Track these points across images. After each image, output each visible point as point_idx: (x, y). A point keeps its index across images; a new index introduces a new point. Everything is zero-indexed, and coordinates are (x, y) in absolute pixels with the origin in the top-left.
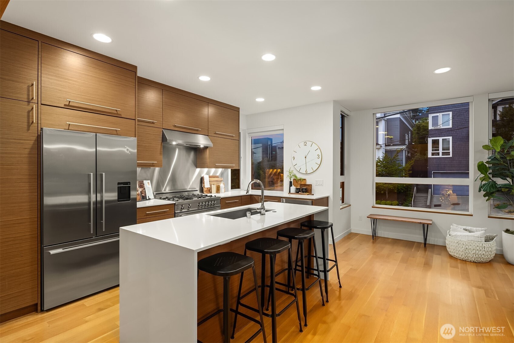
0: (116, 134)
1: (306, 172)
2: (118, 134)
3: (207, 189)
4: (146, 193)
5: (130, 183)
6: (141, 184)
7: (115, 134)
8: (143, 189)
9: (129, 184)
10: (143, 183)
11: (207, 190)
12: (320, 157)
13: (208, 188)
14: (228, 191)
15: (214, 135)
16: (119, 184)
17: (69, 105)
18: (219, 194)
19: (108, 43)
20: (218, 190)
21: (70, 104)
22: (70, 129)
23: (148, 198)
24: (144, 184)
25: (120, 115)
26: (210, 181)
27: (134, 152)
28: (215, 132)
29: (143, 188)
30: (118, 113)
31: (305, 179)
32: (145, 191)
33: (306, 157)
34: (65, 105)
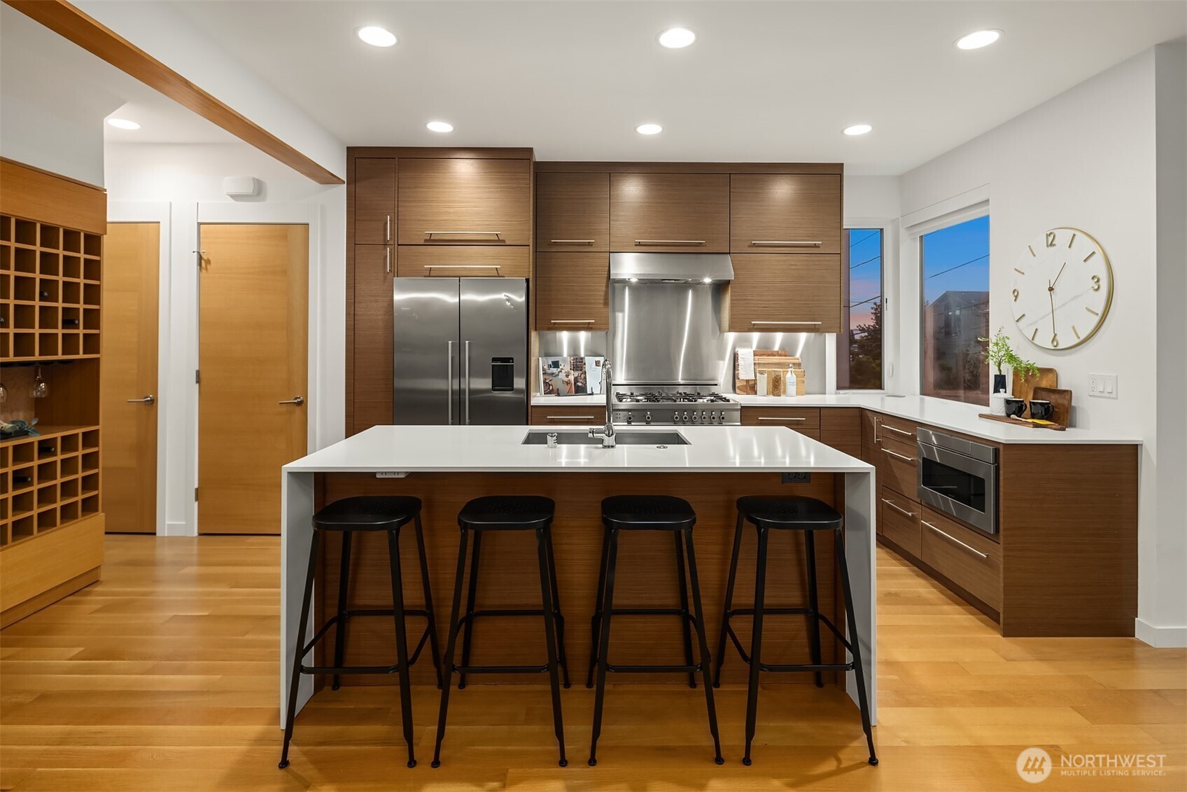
0: (497, 275)
1: (1055, 344)
2: (500, 275)
3: (745, 384)
4: (586, 381)
5: (512, 359)
6: (578, 364)
7: (494, 275)
8: (581, 372)
9: (511, 361)
10: (582, 362)
11: (746, 386)
12: (1104, 284)
13: (747, 381)
14: (825, 394)
15: (749, 249)
16: (494, 360)
17: (430, 240)
18: (778, 397)
19: (449, 133)
20: (776, 386)
21: (432, 238)
22: (431, 275)
23: (589, 392)
24: (585, 364)
25: (504, 241)
26: (755, 364)
27: (520, 303)
28: (748, 244)
29: (581, 370)
30: (500, 239)
31: (1050, 371)
32: (585, 378)
33: (1051, 289)
34: (426, 240)
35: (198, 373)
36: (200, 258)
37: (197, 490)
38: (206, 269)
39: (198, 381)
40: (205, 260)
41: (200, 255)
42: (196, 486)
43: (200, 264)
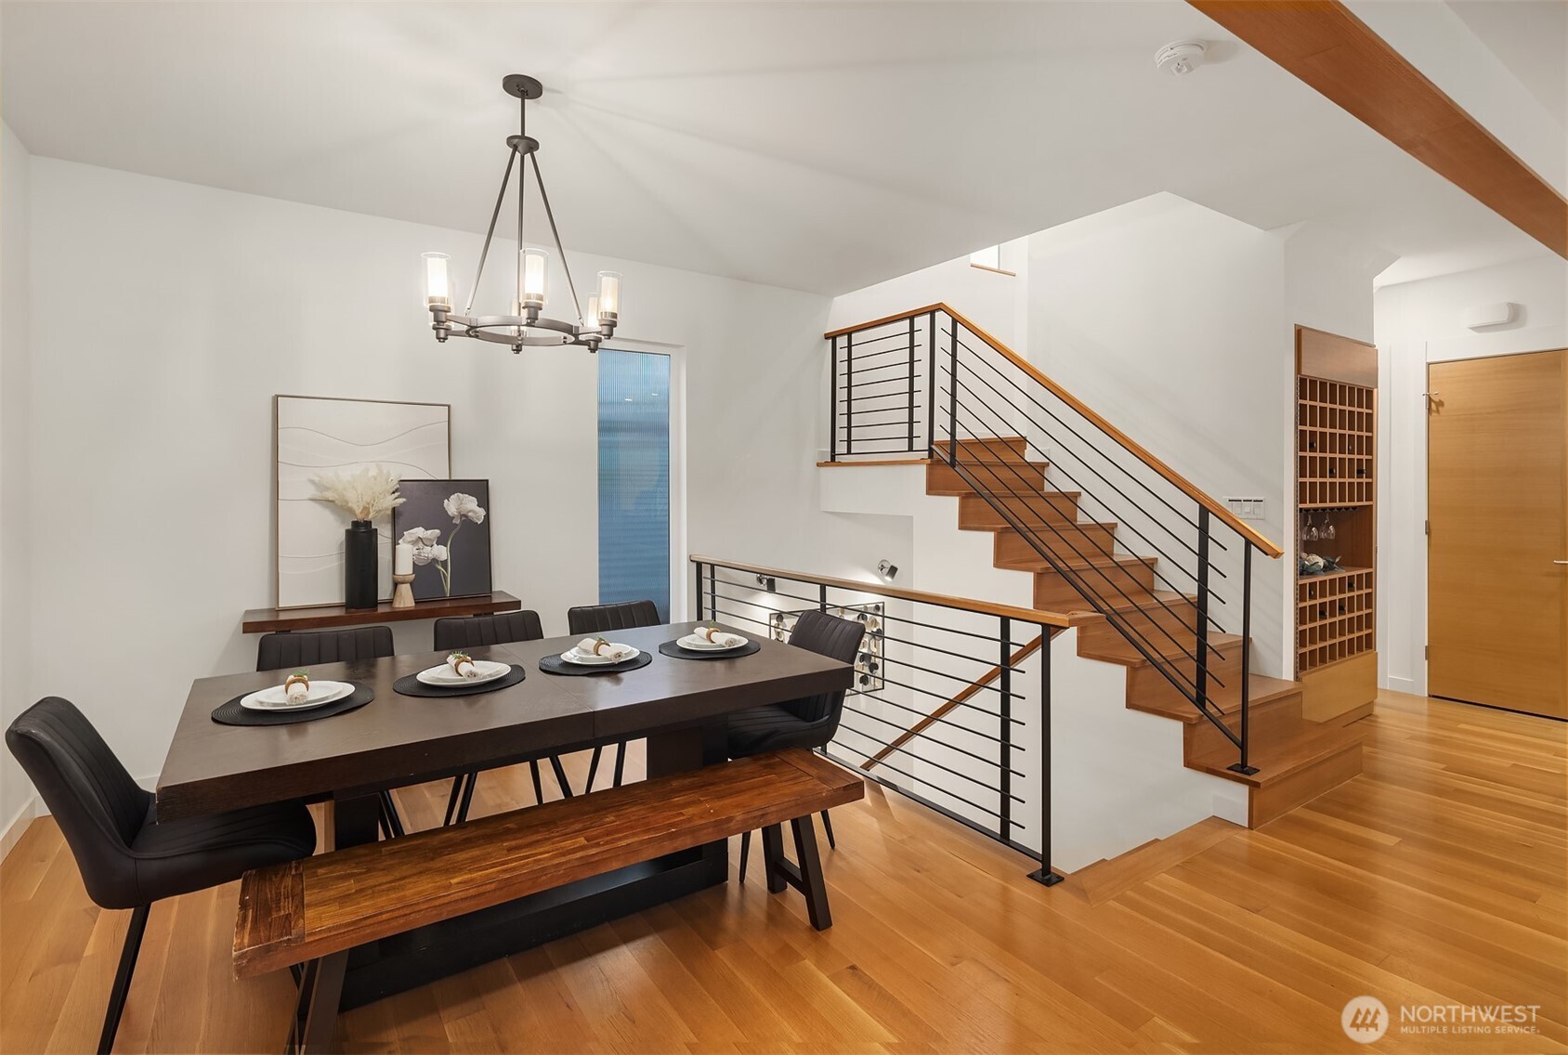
35: (1428, 524)
36: (1430, 400)
37: (1427, 649)
38: (1438, 411)
39: (1428, 532)
40: (1434, 402)
41: (1430, 398)
42: (1426, 644)
43: (1429, 409)
